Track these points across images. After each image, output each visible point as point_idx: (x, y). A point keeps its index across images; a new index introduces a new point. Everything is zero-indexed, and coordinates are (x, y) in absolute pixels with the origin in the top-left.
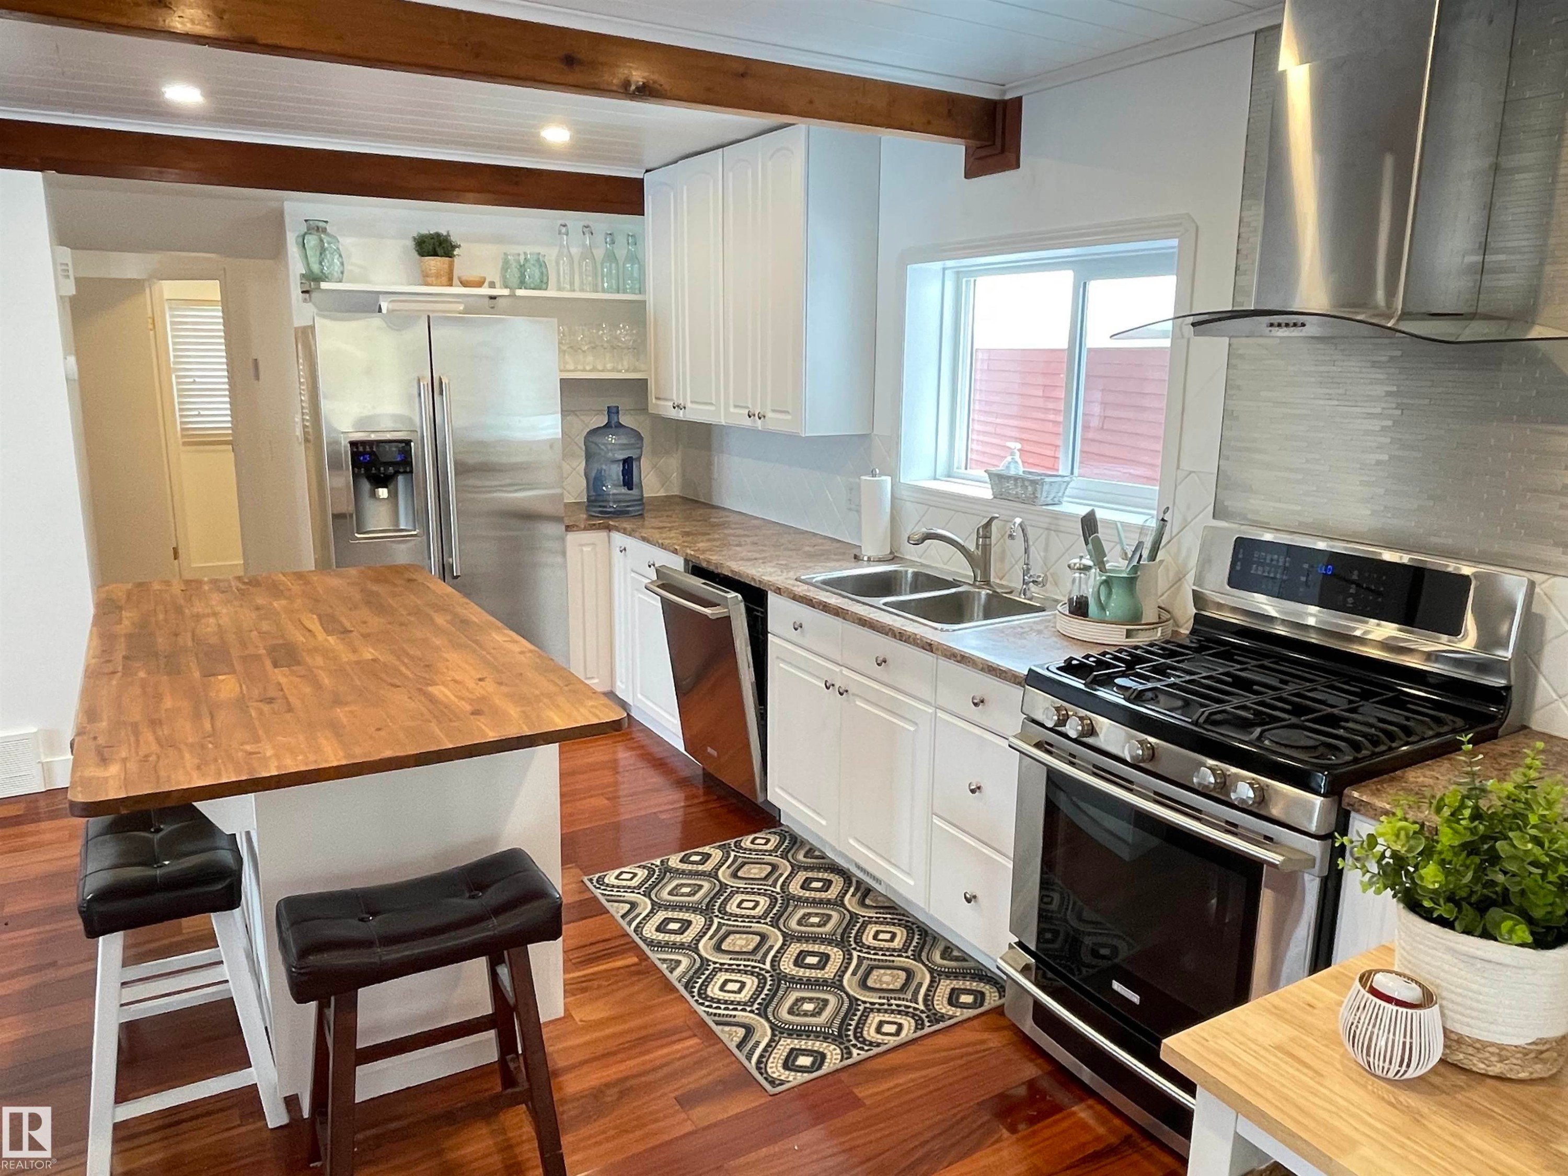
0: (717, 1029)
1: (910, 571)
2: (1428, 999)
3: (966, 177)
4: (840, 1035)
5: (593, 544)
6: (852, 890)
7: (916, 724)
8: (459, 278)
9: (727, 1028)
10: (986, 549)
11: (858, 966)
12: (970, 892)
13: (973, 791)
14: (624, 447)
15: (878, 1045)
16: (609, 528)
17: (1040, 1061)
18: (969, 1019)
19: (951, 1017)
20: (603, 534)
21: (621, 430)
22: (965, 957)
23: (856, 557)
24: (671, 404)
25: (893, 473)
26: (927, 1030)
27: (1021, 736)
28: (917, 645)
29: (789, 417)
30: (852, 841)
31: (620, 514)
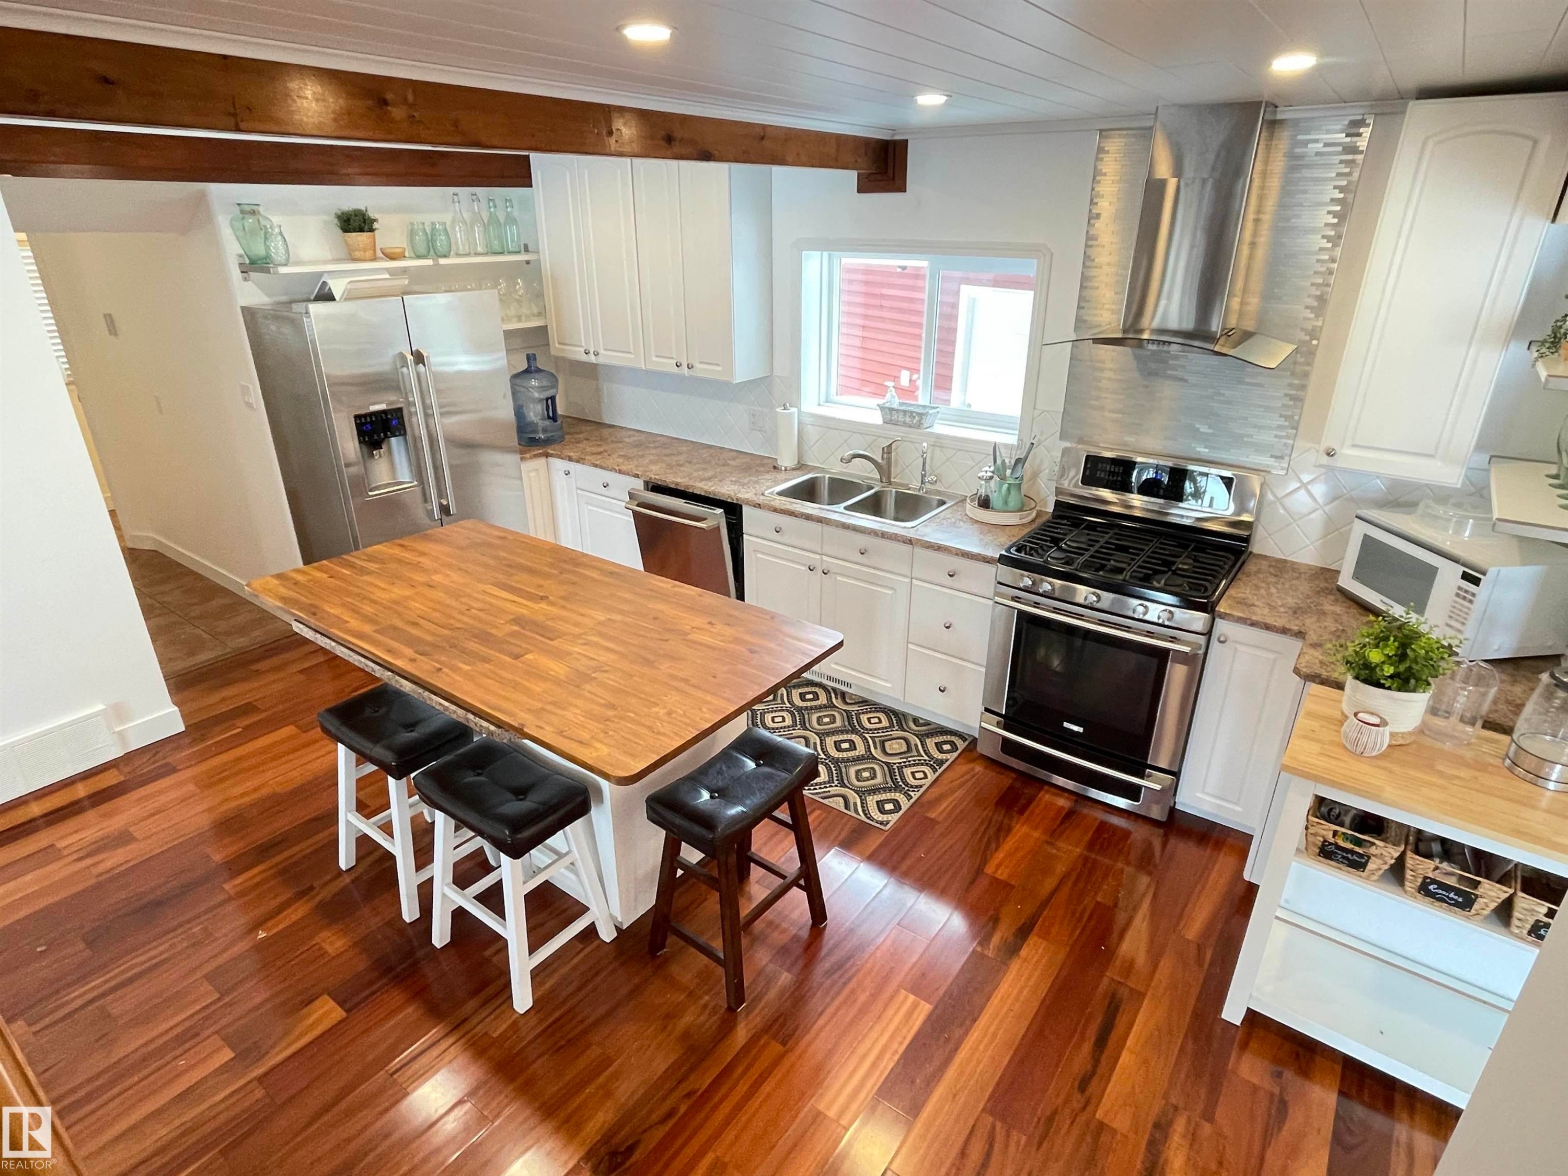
0: (826, 801)
1: (827, 476)
2: (1384, 723)
3: (859, 191)
4: (896, 787)
5: (537, 470)
6: (833, 695)
7: (892, 589)
8: (381, 249)
9: (831, 800)
10: (889, 460)
11: (874, 743)
12: (943, 685)
13: (948, 627)
14: (542, 389)
15: (921, 786)
16: (547, 455)
17: (1007, 773)
18: (956, 759)
19: (947, 760)
20: (542, 460)
21: (543, 374)
22: (928, 723)
23: (775, 467)
24: (582, 350)
25: (798, 406)
26: (940, 771)
27: (997, 594)
28: (899, 541)
29: (720, 369)
30: (834, 666)
31: (547, 442)
